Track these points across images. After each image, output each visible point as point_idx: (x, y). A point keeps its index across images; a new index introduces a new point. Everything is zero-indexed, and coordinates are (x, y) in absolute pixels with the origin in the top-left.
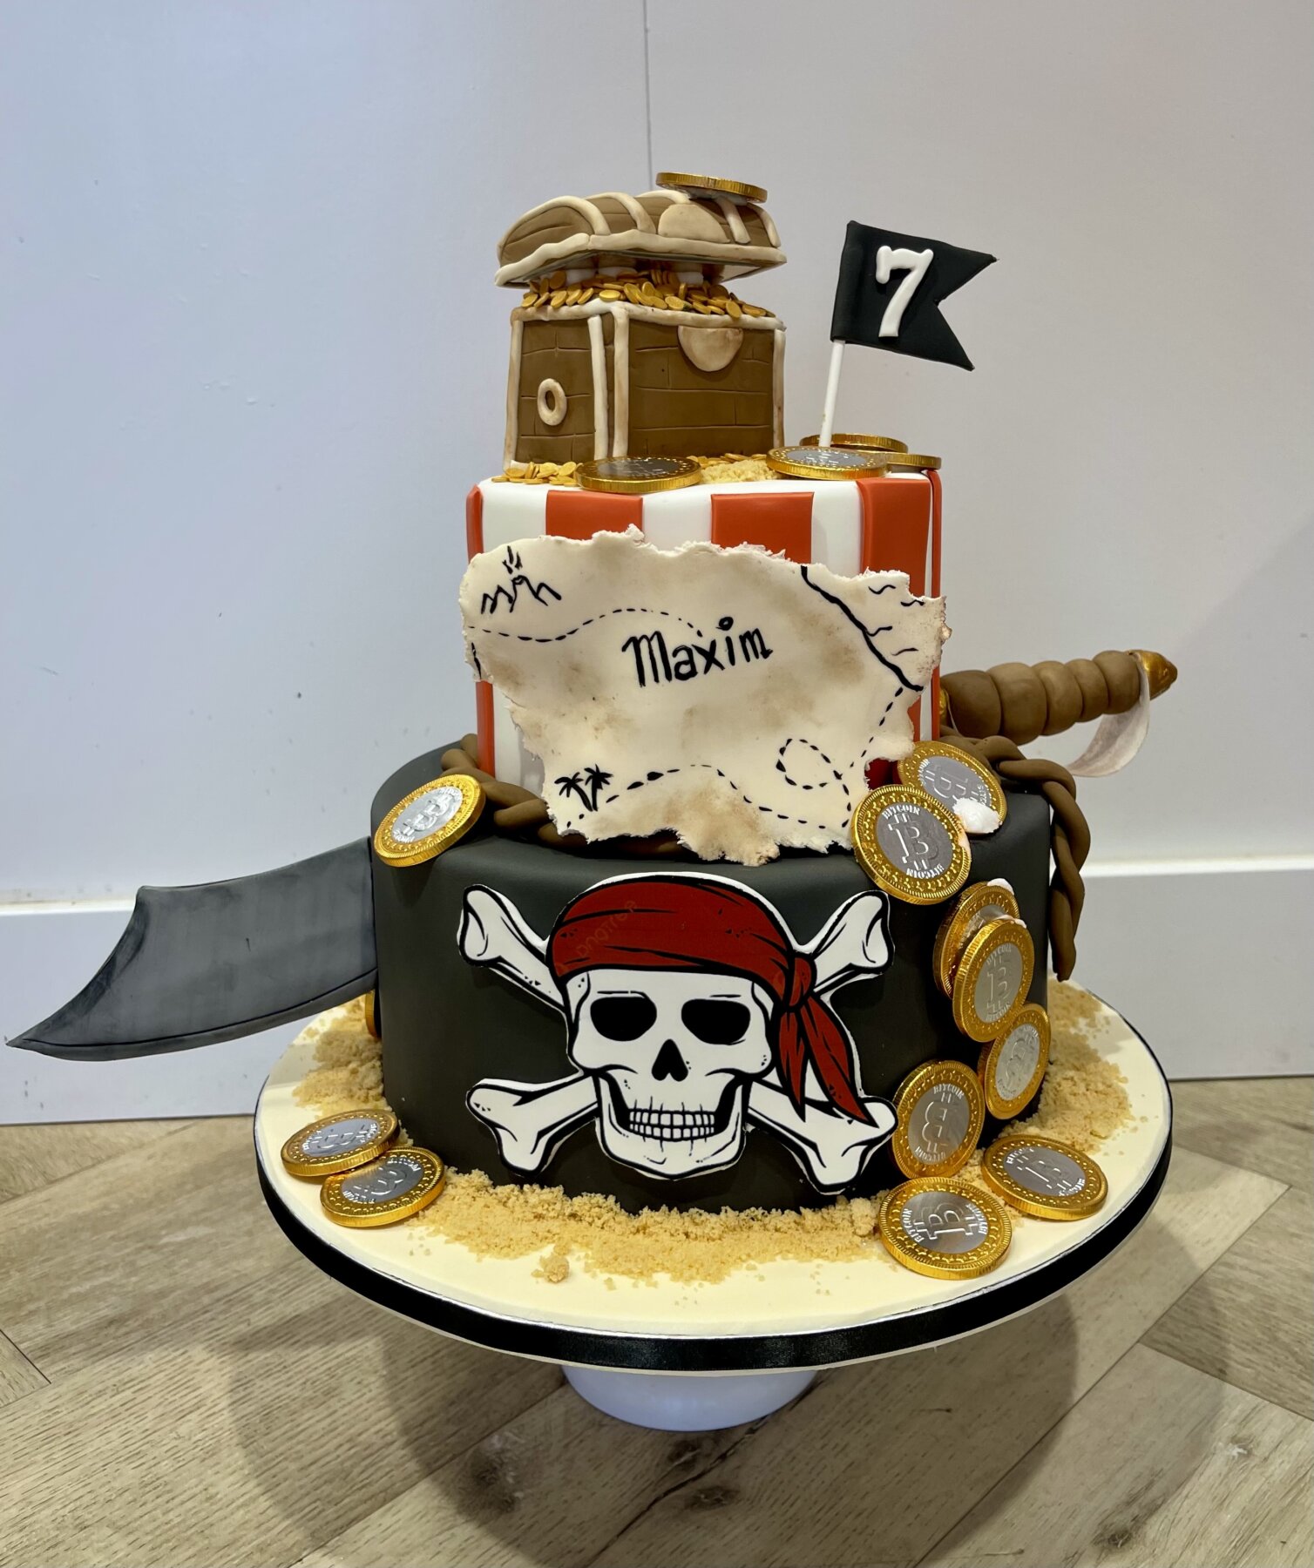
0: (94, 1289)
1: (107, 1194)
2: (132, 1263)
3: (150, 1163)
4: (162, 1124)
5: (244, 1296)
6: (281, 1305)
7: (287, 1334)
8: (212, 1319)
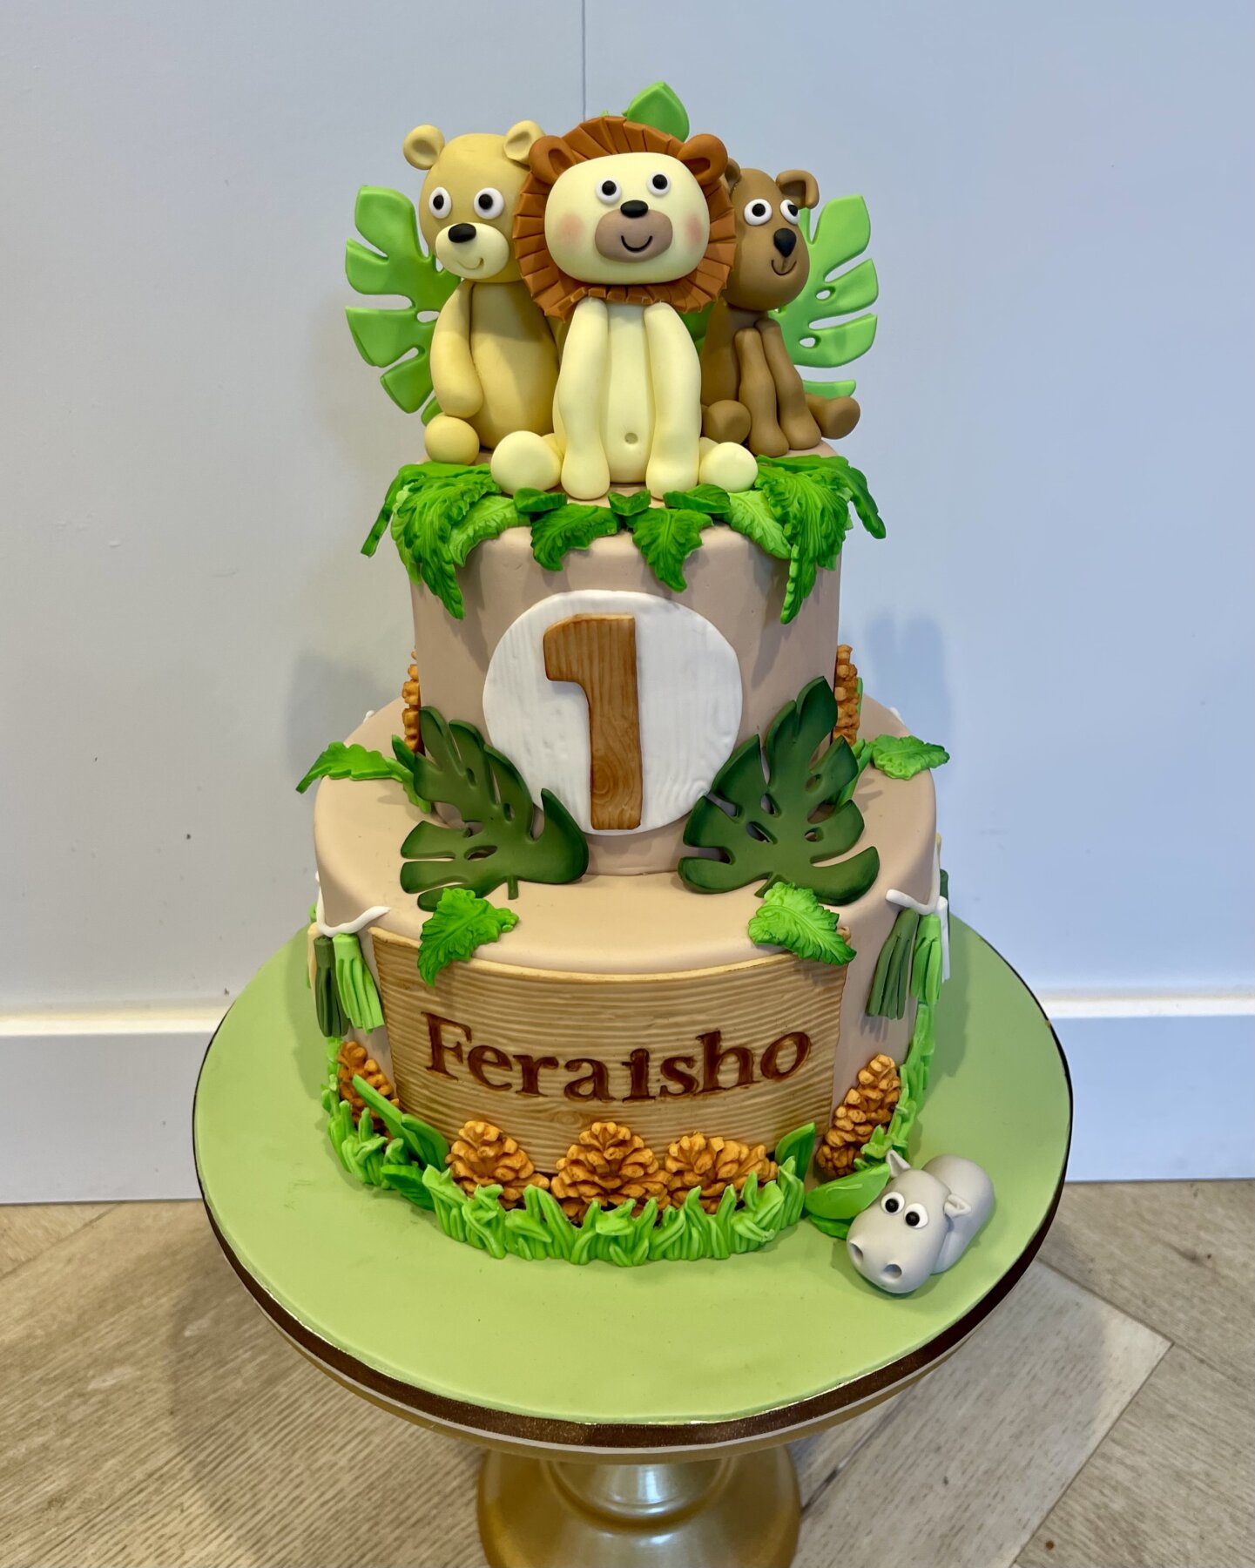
0: (30, 1452)
1: (31, 1314)
2: (63, 1418)
3: (69, 1269)
4: (77, 1209)
5: (176, 1470)
6: (211, 1485)
7: (219, 1526)
8: (147, 1502)
